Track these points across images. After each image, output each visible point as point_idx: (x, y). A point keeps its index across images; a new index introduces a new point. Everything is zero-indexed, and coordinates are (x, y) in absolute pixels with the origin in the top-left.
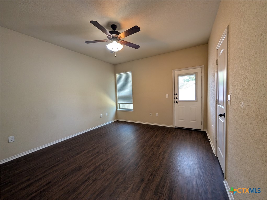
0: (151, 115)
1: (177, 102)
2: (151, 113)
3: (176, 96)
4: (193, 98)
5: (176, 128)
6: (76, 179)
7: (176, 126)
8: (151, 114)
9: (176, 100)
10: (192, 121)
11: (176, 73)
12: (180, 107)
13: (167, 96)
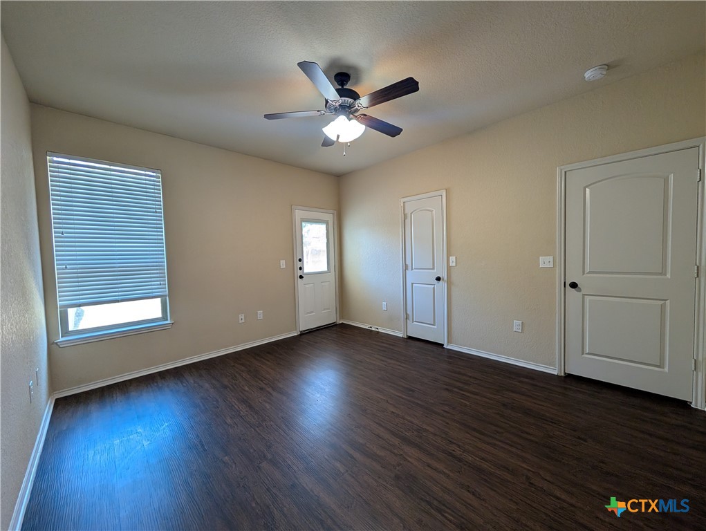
0: (243, 321)
1: (301, 277)
2: (242, 316)
3: (299, 264)
4: (325, 268)
5: (303, 334)
6: (448, 476)
7: (301, 330)
8: (243, 318)
9: (300, 273)
10: (324, 309)
11: (299, 214)
12: (307, 286)
13: (283, 264)
